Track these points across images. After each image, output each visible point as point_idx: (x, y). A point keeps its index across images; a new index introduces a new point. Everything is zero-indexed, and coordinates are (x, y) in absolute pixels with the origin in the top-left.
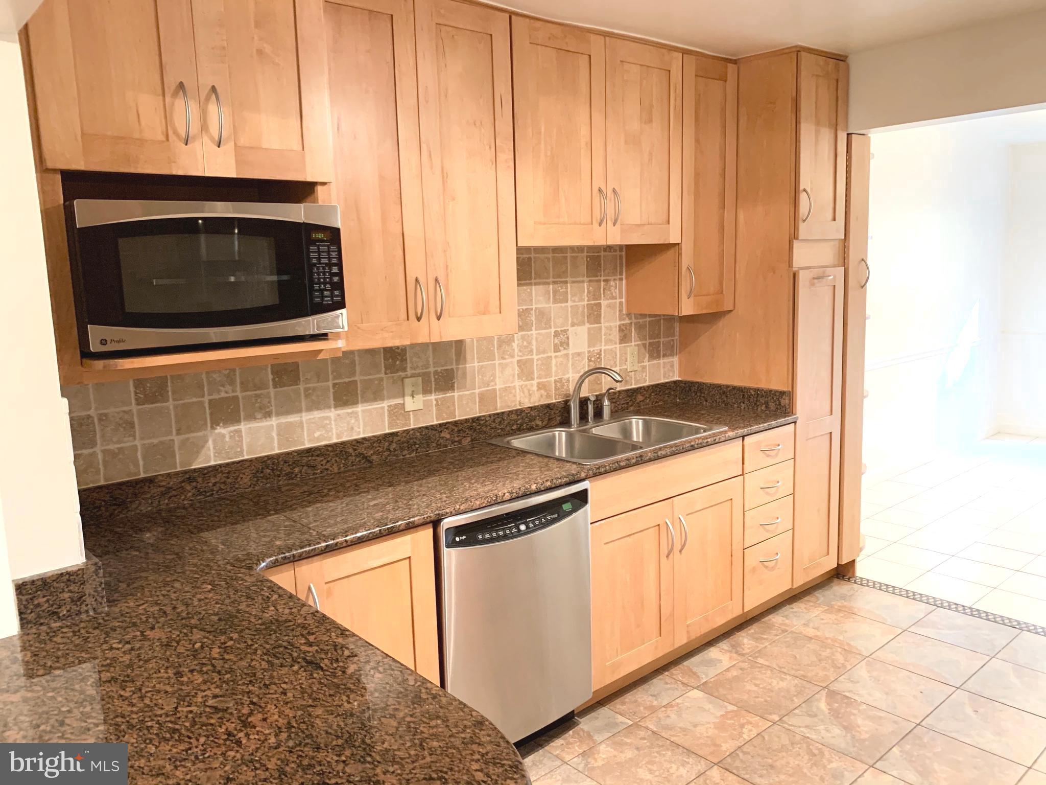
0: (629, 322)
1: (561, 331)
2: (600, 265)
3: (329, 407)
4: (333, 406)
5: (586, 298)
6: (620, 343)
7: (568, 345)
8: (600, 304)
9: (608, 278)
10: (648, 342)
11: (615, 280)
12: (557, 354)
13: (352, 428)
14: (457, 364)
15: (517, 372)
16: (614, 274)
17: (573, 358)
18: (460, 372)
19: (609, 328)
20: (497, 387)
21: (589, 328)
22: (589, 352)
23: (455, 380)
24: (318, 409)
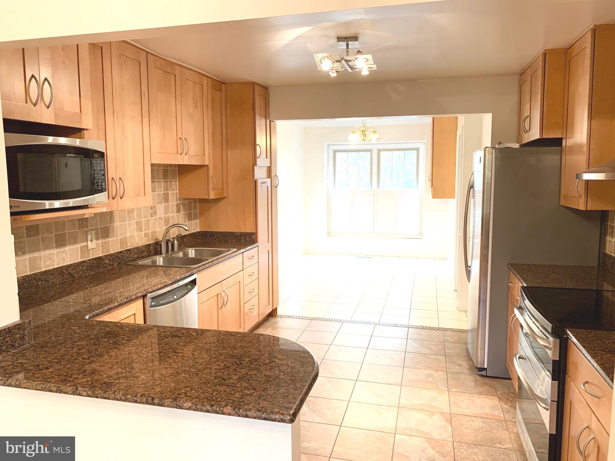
0: (180, 202)
1: (153, 206)
2: (168, 174)
3: (53, 248)
4: (55, 247)
5: (163, 190)
6: (177, 213)
7: (156, 213)
8: (168, 193)
9: (171, 180)
10: (187, 212)
11: (174, 181)
12: (152, 218)
13: (64, 259)
14: (110, 223)
15: (136, 228)
16: (173, 178)
17: (158, 220)
18: (111, 228)
19: (172, 205)
20: (128, 236)
21: (164, 205)
22: (165, 217)
23: (109, 232)
24: (48, 249)
